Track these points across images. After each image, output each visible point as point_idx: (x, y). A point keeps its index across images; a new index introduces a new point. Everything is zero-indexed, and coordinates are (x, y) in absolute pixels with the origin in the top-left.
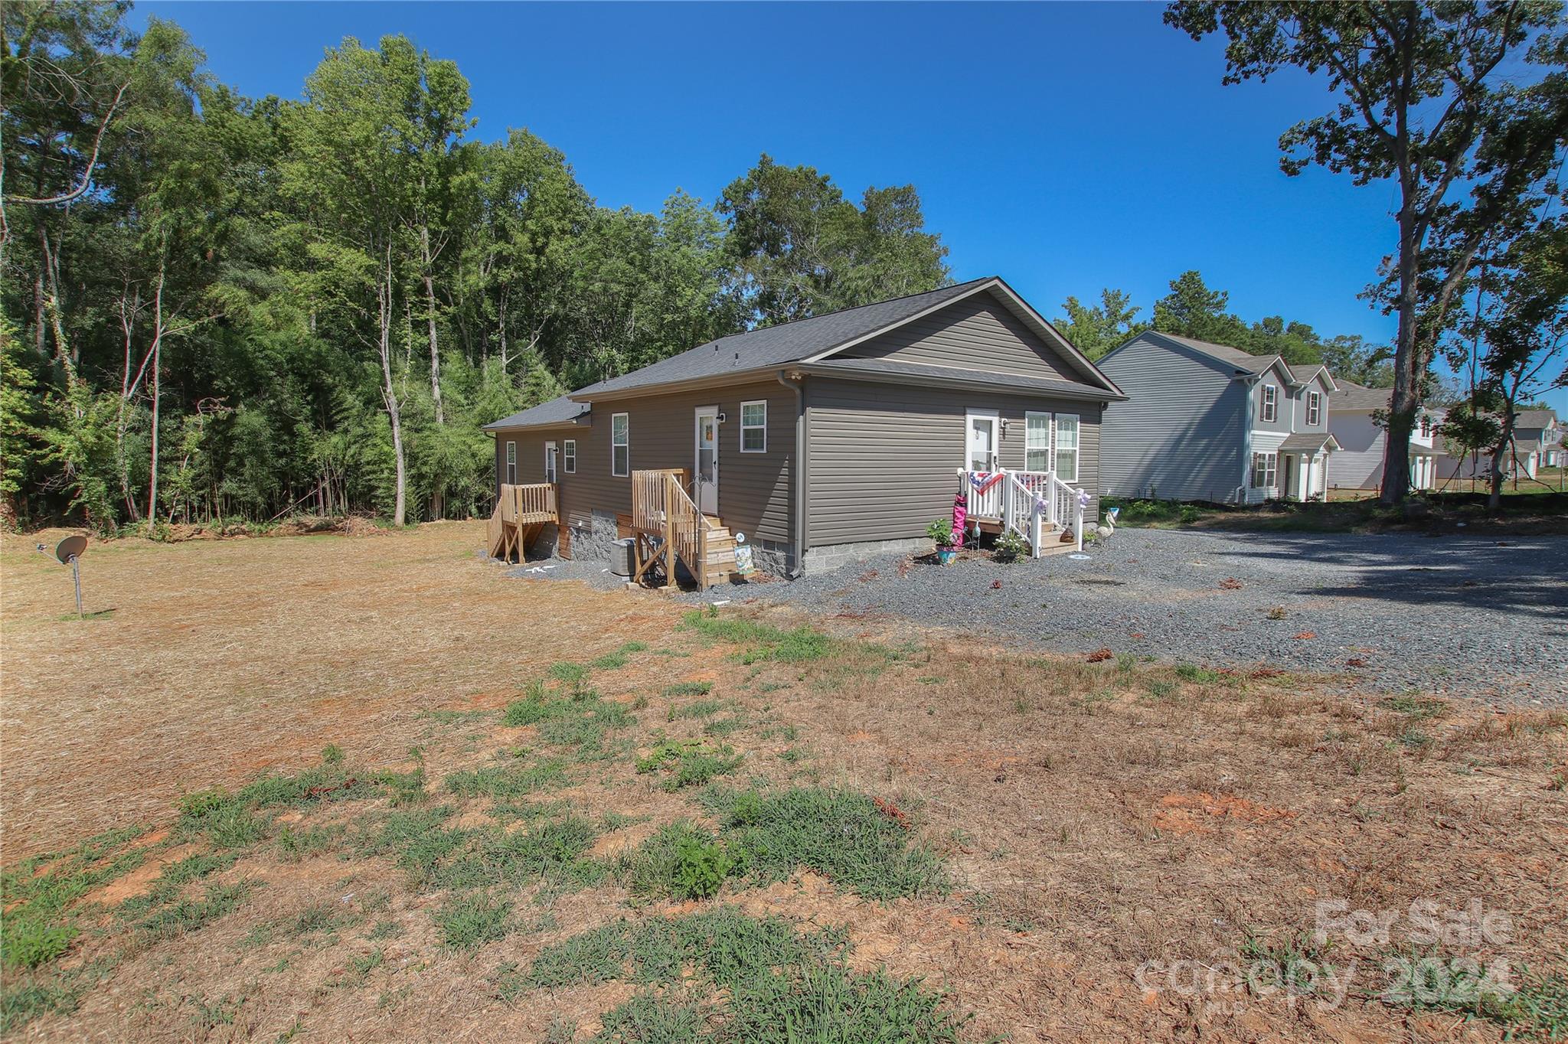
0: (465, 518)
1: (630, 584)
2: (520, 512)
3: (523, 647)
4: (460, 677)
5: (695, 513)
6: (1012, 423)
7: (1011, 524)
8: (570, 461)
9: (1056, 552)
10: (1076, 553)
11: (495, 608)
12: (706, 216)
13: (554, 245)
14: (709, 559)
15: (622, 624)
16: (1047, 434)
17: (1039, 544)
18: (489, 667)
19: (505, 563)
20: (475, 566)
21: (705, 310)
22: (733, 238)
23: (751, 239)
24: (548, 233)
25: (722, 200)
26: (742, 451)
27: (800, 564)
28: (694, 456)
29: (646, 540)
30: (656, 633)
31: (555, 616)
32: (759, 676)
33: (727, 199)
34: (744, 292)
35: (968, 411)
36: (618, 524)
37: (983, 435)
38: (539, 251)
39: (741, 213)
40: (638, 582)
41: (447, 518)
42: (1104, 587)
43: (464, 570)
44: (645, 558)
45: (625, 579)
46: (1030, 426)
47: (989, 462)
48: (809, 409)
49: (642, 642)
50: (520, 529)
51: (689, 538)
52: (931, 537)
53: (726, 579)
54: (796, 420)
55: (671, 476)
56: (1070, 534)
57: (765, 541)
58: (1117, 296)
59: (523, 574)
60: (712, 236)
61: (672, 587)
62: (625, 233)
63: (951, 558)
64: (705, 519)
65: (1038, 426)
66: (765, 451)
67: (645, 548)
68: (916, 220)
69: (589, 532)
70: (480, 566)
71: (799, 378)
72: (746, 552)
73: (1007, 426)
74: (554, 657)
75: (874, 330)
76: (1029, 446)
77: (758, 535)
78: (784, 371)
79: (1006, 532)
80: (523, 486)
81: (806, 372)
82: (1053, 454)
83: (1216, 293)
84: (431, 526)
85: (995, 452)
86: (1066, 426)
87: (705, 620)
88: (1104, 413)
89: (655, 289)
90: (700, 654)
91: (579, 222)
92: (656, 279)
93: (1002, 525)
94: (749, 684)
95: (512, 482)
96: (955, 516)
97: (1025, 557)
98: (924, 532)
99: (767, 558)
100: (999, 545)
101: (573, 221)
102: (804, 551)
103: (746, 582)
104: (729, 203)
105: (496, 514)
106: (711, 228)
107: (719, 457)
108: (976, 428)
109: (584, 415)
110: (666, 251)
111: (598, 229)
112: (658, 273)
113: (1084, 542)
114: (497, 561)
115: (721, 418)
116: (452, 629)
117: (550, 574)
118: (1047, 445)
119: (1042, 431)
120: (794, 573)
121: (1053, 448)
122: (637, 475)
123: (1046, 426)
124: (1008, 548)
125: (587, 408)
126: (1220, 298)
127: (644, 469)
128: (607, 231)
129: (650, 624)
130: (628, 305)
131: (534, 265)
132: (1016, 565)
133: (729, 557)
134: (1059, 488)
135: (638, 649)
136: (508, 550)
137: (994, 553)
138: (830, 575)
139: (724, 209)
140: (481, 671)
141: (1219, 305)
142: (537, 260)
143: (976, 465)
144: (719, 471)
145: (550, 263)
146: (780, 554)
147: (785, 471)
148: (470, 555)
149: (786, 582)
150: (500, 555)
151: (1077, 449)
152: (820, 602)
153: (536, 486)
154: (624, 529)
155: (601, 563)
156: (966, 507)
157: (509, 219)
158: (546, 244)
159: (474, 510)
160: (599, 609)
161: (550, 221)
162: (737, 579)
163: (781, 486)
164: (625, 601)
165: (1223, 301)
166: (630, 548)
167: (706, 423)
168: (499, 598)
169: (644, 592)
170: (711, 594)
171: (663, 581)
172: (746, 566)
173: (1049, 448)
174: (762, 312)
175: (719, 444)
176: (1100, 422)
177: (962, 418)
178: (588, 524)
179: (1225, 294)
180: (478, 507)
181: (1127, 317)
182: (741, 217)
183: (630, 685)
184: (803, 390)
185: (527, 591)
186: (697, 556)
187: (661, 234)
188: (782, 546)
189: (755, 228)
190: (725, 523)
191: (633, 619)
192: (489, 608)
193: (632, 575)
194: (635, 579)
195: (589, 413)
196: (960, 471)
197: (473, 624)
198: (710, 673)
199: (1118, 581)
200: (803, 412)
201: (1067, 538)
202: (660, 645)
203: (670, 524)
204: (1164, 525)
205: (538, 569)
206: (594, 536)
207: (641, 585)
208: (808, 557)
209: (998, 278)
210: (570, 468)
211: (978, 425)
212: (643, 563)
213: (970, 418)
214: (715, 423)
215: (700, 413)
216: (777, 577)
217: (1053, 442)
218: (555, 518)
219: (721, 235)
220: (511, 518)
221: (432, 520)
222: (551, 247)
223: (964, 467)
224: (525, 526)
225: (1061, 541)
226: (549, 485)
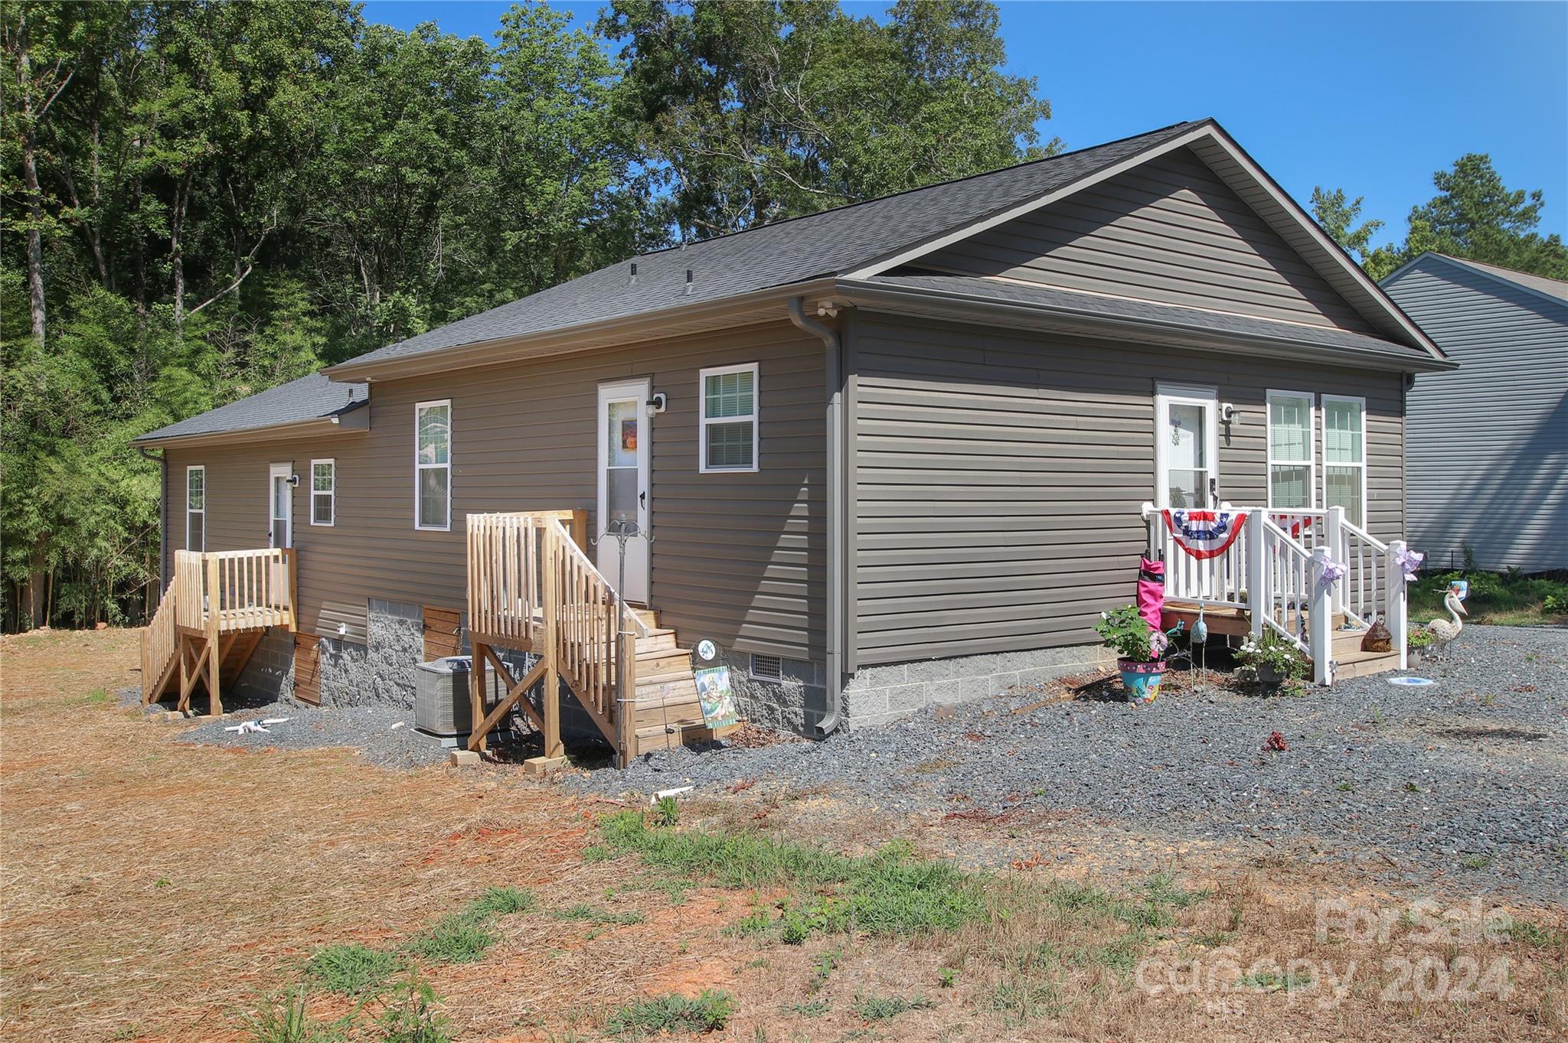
0: (92, 626)
1: (459, 753)
2: (215, 606)
3: (236, 907)
4: (83, 992)
5: (609, 602)
6: (1244, 414)
7: (1263, 614)
8: (323, 502)
9: (1361, 671)
10: (1397, 673)
11: (160, 813)
12: (584, 45)
13: (286, 94)
14: (641, 696)
15: (462, 845)
16: (1306, 436)
17: (1328, 657)
18: (156, 961)
19: (179, 714)
20: (112, 722)
21: (576, 223)
22: (631, 87)
23: (663, 91)
24: (273, 68)
25: (610, 14)
26: (702, 469)
27: (838, 703)
28: (595, 485)
29: (496, 661)
30: (543, 866)
31: (300, 828)
32: (834, 975)
33: (618, 12)
34: (653, 188)
35: (1159, 387)
36: (425, 628)
37: (1188, 437)
38: (254, 104)
39: (646, 39)
40: (476, 748)
41: (55, 625)
42: (1506, 742)
43: (90, 730)
44: (491, 698)
45: (447, 743)
46: (1276, 420)
47: (1200, 491)
48: (854, 380)
49: (518, 890)
50: (213, 643)
51: (596, 652)
52: (1108, 643)
53: (676, 740)
54: (827, 401)
55: (555, 522)
56: (1382, 635)
57: (756, 656)
58: (1339, 198)
59: (220, 738)
60: (593, 84)
61: (555, 758)
62: (427, 72)
63: (1150, 688)
64: (630, 613)
65: (1290, 420)
66: (755, 468)
67: (490, 678)
68: (994, 51)
69: (362, 648)
70: (124, 722)
71: (833, 313)
72: (719, 680)
73: (1234, 418)
74: (311, 930)
75: (982, 218)
76: (1275, 459)
77: (740, 644)
78: (802, 299)
79: (1256, 633)
80: (222, 555)
81: (846, 301)
82: (1319, 476)
83: (1520, 196)
84: (19, 642)
85: (1212, 470)
86: (1339, 418)
87: (653, 833)
88: (1409, 396)
89: (482, 180)
90: (662, 917)
91: (329, 52)
92: (484, 161)
93: (1243, 619)
94: (820, 996)
95: (196, 547)
96: (1140, 601)
97: (1301, 683)
98: (1091, 634)
99: (760, 692)
100: (1248, 659)
101: (321, 49)
102: (846, 677)
103: (718, 746)
104: (623, 19)
105: (163, 612)
106: (591, 68)
107: (652, 485)
108: (1175, 423)
109: (353, 407)
110: (505, 106)
111: (372, 63)
112: (488, 150)
113: (1411, 649)
114: (160, 712)
115: (657, 403)
116: (64, 866)
117: (279, 736)
118: (1306, 457)
119: (1296, 429)
120: (827, 724)
121: (1319, 464)
122: (476, 522)
123: (1304, 421)
124: (1269, 665)
125: (361, 393)
126: (1528, 202)
127: (492, 510)
128: (390, 67)
129: (526, 843)
130: (429, 212)
131: (247, 132)
132: (1288, 701)
133: (682, 692)
134: (1353, 541)
135: (514, 907)
136: (186, 686)
137: (1233, 676)
138: (900, 727)
139: (613, 30)
140: (138, 973)
141: (1528, 216)
142: (253, 122)
143: (1177, 497)
144: (652, 513)
145: (278, 126)
146: (790, 685)
147: (801, 509)
148: (104, 698)
149: (807, 744)
150: (169, 697)
151: (1363, 465)
152: (898, 788)
153: (245, 554)
154: (439, 640)
155: (387, 710)
156: (1162, 582)
157: (196, 40)
158: (269, 92)
159: (112, 606)
160: (398, 811)
161: (279, 47)
162: (699, 740)
163: (793, 540)
164: (455, 791)
165: (1533, 209)
166: (459, 678)
167: (621, 416)
168: (170, 791)
169: (492, 770)
170: (646, 770)
171: (535, 745)
172: (720, 711)
173: (1312, 463)
174: (685, 226)
175: (652, 457)
176: (1402, 413)
177: (1147, 400)
178: (361, 629)
179: (1537, 196)
180: (120, 602)
181: (1359, 239)
182: (646, 46)
183: (520, 1005)
184: (840, 337)
185: (231, 773)
186: (614, 692)
187: (493, 78)
188: (794, 668)
189: (671, 68)
190: (665, 620)
191: (483, 832)
192: (148, 812)
193: (463, 735)
194: (470, 744)
195: (364, 403)
196: (1147, 508)
197: (114, 852)
198: (707, 964)
199: (1529, 729)
200: (841, 385)
201: (1376, 642)
202: (560, 893)
203: (552, 625)
204: (1509, 617)
205: (251, 725)
206: (371, 654)
207: (484, 757)
208: (855, 689)
209: (1212, 122)
210: (323, 514)
211: (1178, 418)
212: (488, 709)
213: (1164, 402)
214: (643, 415)
215: (608, 394)
216: (785, 733)
217: (1319, 453)
218: (288, 618)
219: (605, 83)
220: (193, 621)
221: (23, 630)
222: (281, 97)
223: (1153, 501)
224: (224, 637)
225: (1365, 647)
226: (278, 552)
